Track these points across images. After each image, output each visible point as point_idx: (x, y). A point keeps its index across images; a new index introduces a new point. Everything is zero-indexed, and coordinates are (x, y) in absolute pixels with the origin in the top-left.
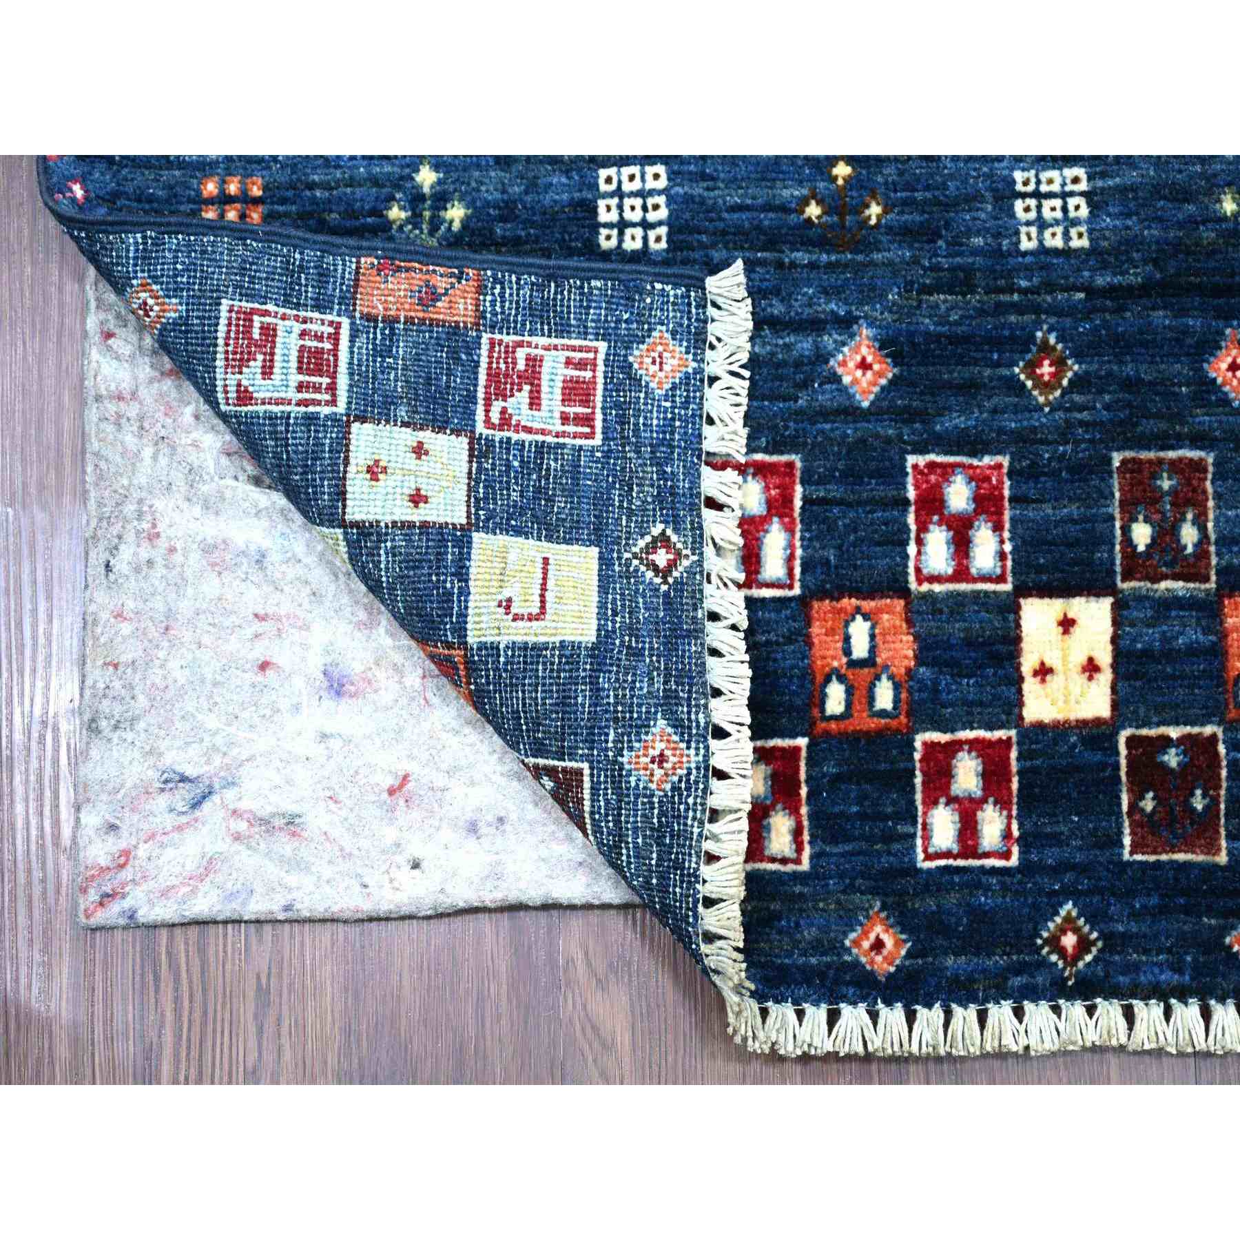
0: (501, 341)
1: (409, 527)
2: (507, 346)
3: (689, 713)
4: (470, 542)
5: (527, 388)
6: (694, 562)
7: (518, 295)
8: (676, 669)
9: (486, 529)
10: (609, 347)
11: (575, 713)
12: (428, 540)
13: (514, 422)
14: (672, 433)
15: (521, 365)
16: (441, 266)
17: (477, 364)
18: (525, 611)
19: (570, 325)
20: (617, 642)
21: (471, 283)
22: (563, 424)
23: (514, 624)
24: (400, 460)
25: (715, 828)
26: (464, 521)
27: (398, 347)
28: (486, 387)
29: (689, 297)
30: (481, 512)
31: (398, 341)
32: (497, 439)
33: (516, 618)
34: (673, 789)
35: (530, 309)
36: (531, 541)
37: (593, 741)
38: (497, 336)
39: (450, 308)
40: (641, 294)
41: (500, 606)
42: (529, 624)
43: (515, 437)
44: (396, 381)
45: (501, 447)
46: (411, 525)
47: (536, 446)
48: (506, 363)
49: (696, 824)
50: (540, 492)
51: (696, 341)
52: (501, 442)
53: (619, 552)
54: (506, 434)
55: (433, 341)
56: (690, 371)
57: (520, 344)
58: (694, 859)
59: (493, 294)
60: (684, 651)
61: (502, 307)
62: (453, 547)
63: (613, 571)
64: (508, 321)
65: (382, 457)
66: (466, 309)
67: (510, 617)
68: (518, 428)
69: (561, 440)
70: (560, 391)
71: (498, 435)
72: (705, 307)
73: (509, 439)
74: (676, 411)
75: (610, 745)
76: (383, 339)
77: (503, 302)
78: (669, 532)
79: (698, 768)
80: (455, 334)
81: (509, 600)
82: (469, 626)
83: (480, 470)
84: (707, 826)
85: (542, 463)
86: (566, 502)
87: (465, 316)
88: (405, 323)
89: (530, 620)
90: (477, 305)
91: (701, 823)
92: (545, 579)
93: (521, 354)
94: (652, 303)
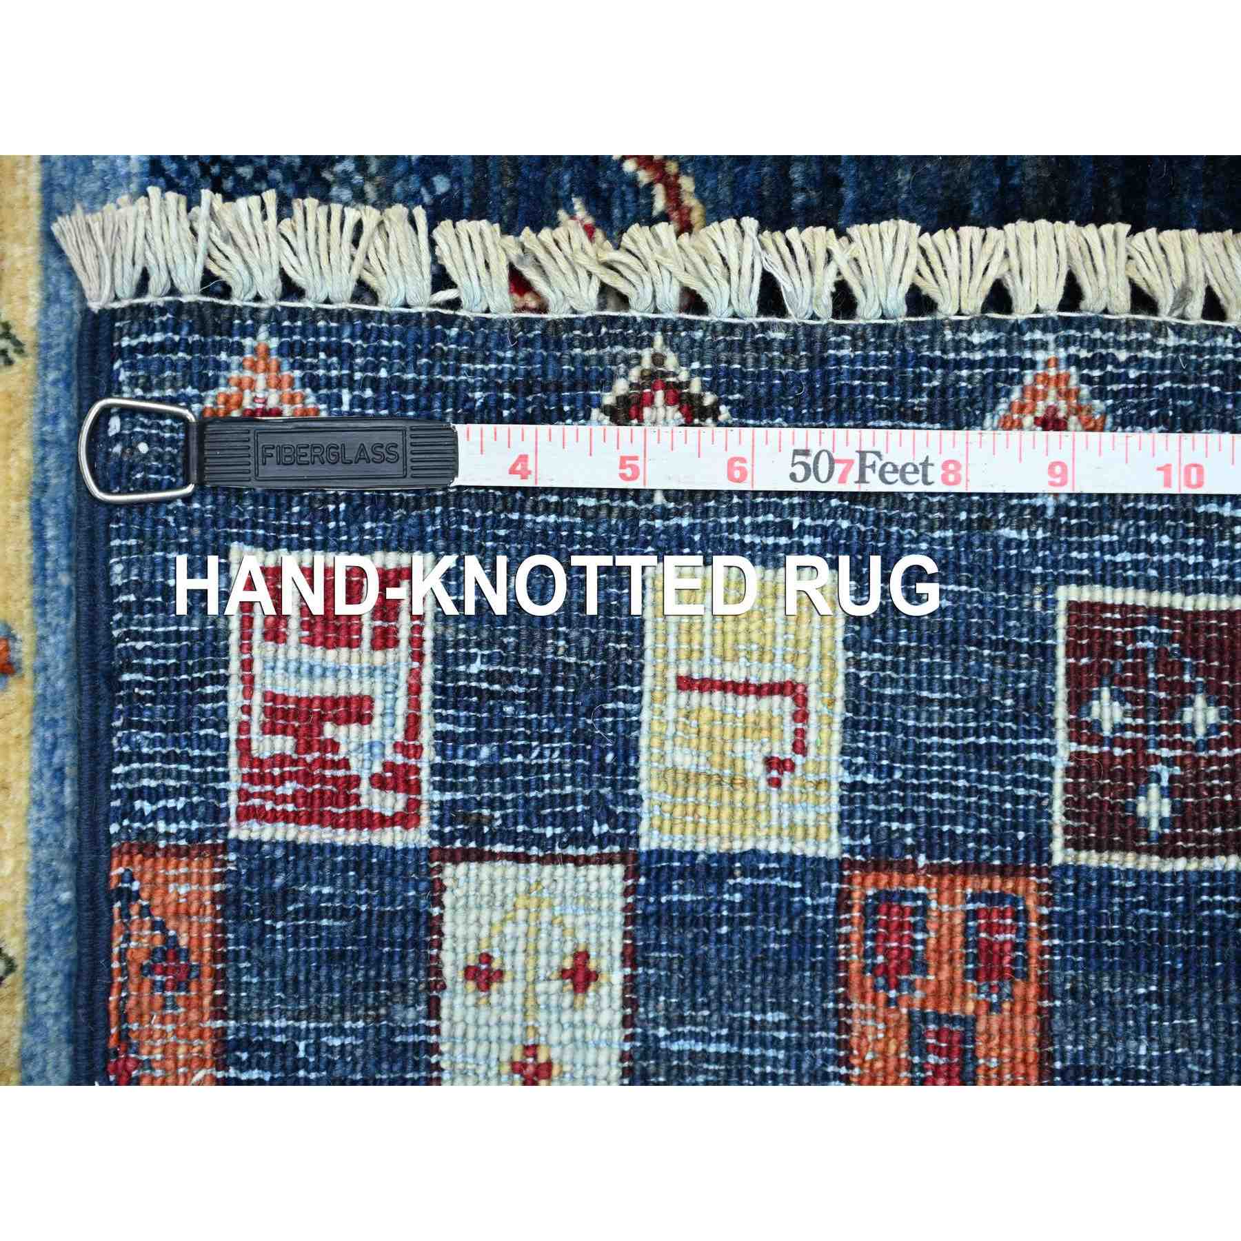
0: (244, 795)
1: (634, 989)
2: (250, 778)
3: (971, 364)
4: (660, 853)
5: (329, 729)
6: (667, 342)
7: (151, 758)
8: (890, 392)
9: (630, 821)
10: (241, 538)
11: (969, 614)
12: (658, 947)
13: (400, 759)
14: (402, 386)
15: (284, 744)
16: (111, 940)
17: (292, 847)
18: (789, 727)
19: (203, 632)
20: (845, 524)
21: (137, 869)
22: (396, 643)
23: (812, 751)
24: (507, 1016)
25: (1165, 300)
26: (619, 870)
27: (272, 1030)
28: (336, 826)
29: (132, 350)
30: (596, 830)
31: (261, 1031)
32: (437, 796)
33: (800, 747)
34: (1102, 395)
35: (176, 727)
36: (645, 716)
37: (1020, 575)
38: (233, 802)
39: (188, 914)
40: (132, 467)
41: (777, 783)
42: (813, 718)
43: (429, 755)
44: (343, 1032)
45: (453, 787)
46: (630, 984)
47: (444, 705)
48: (282, 779)
49: (1161, 341)
50: (539, 696)
51: (217, 329)
52: (442, 787)
53: (651, 515)
54: (425, 774)
55: (255, 953)
56: (274, 343)
57: (245, 746)
58: (1220, 341)
59: (154, 816)
60: (853, 374)
61: (177, 793)
62: (669, 891)
63: (692, 527)
64: (204, 777)
65: (505, 1057)
66: (188, 878)
67: (799, 759)
68: (410, 748)
69: (428, 647)
70: (331, 653)
71: (429, 794)
72: (149, 310)
73: (435, 769)
74: (358, 376)
75: (1025, 536)
76: (260, 1065)
77: (167, 793)
78: (608, 399)
79: (1067, 342)
80: (237, 901)
81: (770, 762)
82: (810, 852)
83: (508, 836)
84: (1163, 317)
85: (478, 691)
86: (556, 635)
87: (200, 882)
88: (225, 1017)
89: (805, 716)
90: (179, 852)
91: (1159, 330)
92: (723, 687)
93: (266, 746)
94: (147, 439)
